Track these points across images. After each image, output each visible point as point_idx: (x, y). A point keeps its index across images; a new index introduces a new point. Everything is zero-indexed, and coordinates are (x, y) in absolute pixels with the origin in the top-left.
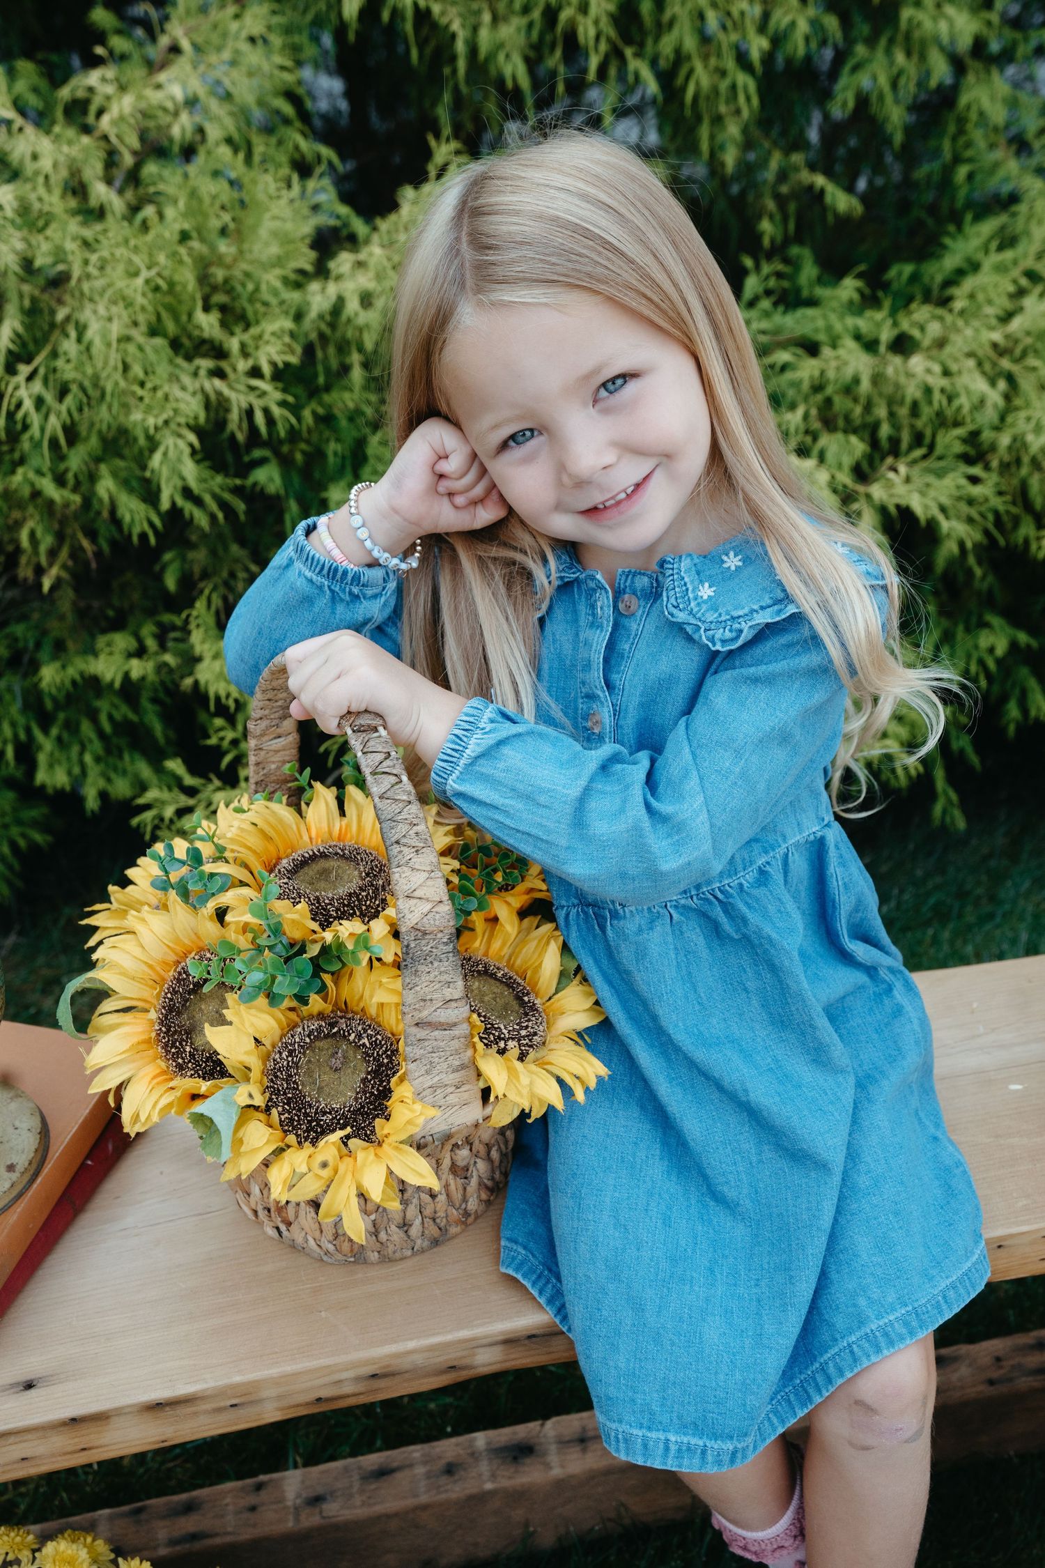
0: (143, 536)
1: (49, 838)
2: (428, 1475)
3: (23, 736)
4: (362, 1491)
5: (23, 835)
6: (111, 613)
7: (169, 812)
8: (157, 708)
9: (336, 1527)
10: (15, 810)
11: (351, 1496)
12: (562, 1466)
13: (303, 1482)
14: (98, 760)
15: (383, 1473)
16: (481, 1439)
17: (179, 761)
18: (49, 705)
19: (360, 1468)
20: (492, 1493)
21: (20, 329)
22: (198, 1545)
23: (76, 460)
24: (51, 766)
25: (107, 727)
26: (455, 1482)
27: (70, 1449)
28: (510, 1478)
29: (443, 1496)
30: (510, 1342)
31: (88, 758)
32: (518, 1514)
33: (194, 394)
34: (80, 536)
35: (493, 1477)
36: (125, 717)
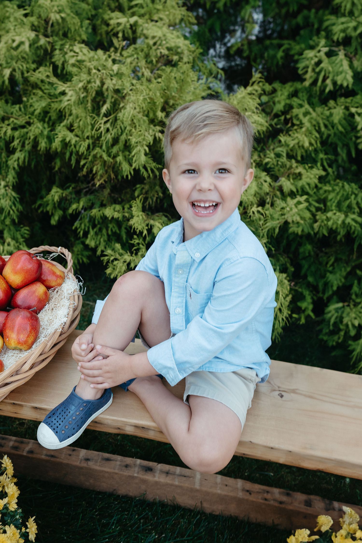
0: (127, 176)
1: (88, 261)
2: (120, 465)
3: (87, 229)
4: (100, 462)
5: (82, 259)
6: (120, 200)
7: (112, 258)
8: (126, 231)
9: (90, 469)
10: (82, 251)
11: (97, 462)
12: (159, 478)
13: (86, 453)
14: (105, 241)
15: (108, 460)
16: (139, 461)
17: (120, 244)
18: (96, 222)
19: (102, 456)
20: (136, 477)
21: (109, 108)
22: (52, 459)
23: (115, 150)
24: (91, 240)
25: (110, 233)
26: (127, 470)
27: (12, 411)
28: (143, 475)
29: (122, 473)
30: (137, 427)
31: (102, 240)
32: (143, 487)
33: (151, 136)
34: (111, 173)
35: (138, 473)
36: (116, 231)
